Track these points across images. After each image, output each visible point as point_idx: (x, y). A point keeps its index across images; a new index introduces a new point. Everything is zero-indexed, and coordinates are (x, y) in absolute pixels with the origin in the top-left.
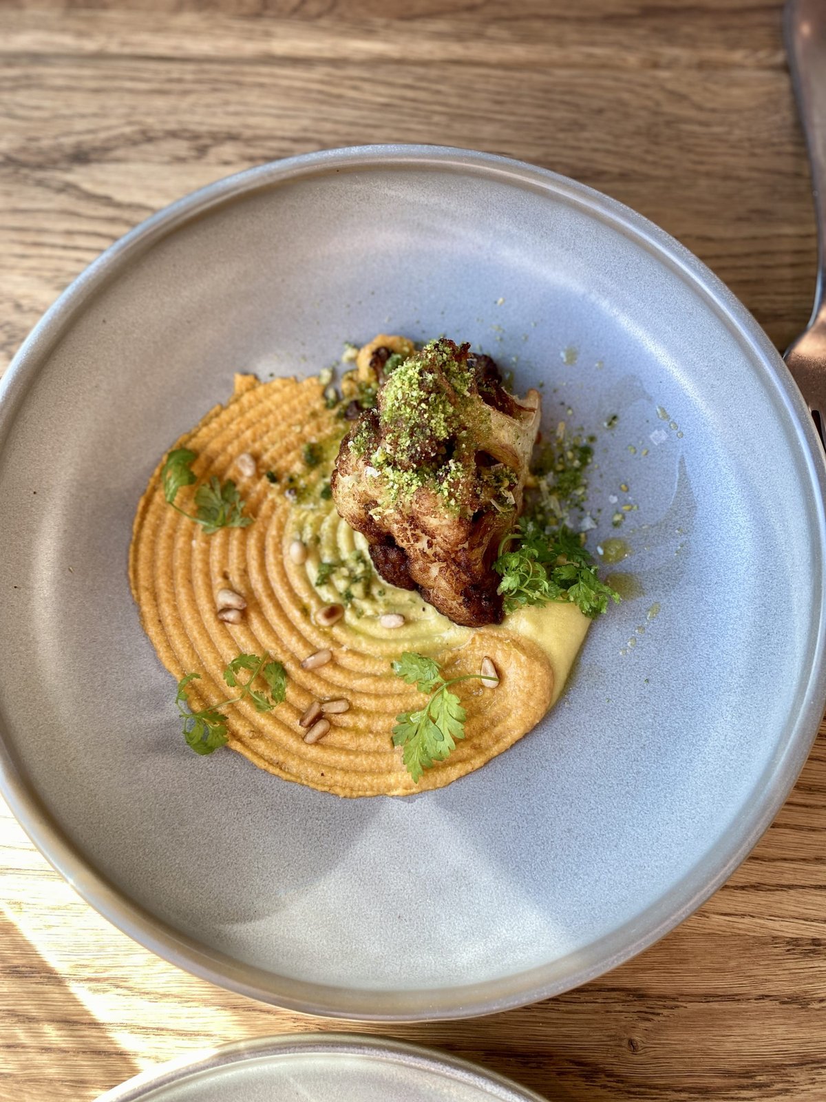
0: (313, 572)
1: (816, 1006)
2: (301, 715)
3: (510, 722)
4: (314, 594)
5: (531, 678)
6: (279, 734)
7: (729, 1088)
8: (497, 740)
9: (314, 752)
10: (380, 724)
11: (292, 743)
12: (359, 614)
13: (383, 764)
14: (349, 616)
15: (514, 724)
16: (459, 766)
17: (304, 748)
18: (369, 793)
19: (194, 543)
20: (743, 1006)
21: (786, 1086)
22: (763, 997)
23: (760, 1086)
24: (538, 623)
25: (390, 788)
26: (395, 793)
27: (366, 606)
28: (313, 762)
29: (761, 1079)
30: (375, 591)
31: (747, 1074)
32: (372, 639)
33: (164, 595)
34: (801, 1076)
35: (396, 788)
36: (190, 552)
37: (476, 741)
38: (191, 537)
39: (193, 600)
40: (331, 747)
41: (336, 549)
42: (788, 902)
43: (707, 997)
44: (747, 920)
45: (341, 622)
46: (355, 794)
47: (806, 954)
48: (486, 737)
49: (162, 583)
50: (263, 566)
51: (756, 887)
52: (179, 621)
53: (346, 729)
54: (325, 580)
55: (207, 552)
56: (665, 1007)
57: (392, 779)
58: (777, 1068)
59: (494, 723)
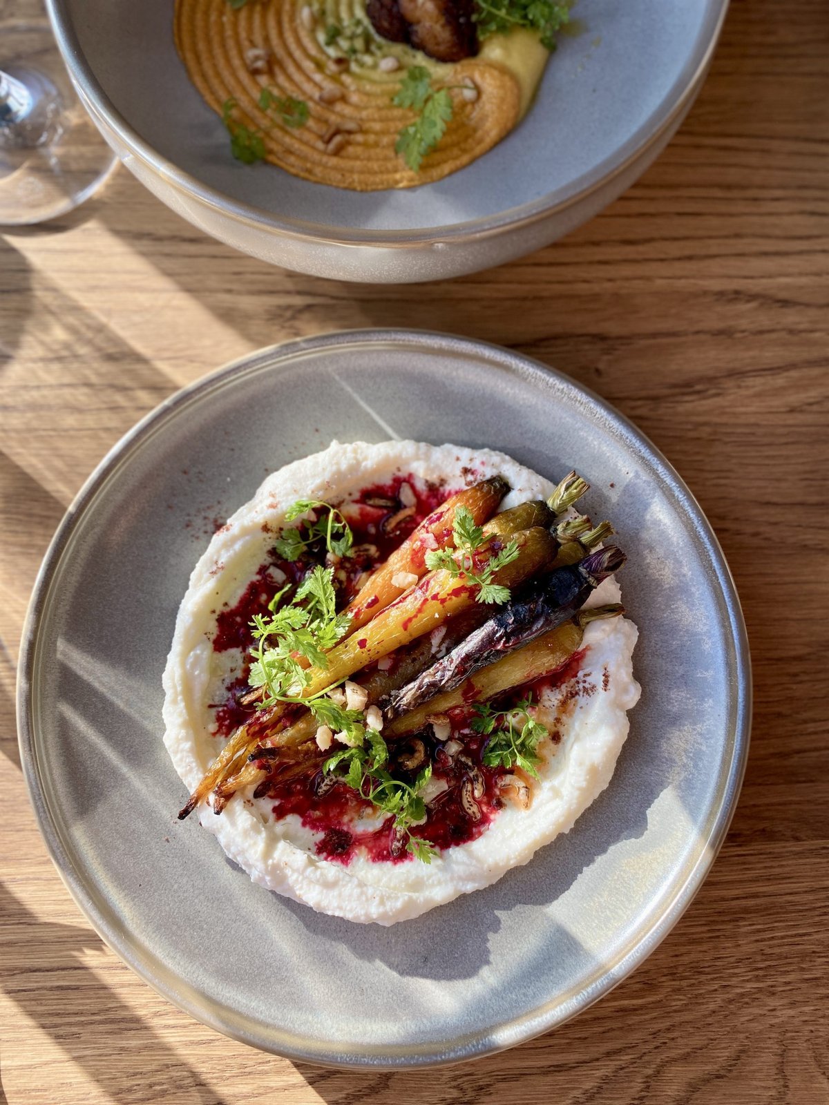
0: (322, 37)
1: (739, 335)
2: (321, 137)
3: (488, 124)
4: (323, 52)
5: (502, 87)
6: (305, 150)
7: (673, 395)
8: (480, 141)
9: (334, 161)
10: (385, 140)
11: (316, 157)
12: (362, 65)
13: (390, 165)
14: (354, 67)
15: (491, 129)
16: (450, 162)
17: (325, 159)
18: (380, 187)
19: (225, 19)
20: (683, 339)
21: (719, 391)
22: (697, 332)
23: (698, 392)
24: (506, 49)
25: (397, 182)
26: (401, 185)
27: (368, 60)
28: (335, 168)
29: (698, 387)
30: (373, 48)
31: (688, 384)
32: (373, 82)
33: (204, 56)
34: (729, 383)
35: (401, 181)
36: (222, 25)
37: (463, 146)
38: (221, 13)
39: (228, 60)
40: (349, 158)
41: (339, 19)
42: (714, 266)
43: (654, 335)
44: (683, 281)
45: (347, 71)
46: (369, 188)
47: (731, 301)
48: (470, 141)
49: (202, 46)
50: (281, 34)
51: (690, 258)
52: (218, 74)
53: (359, 144)
54: (332, 41)
55: (235, 25)
56: (622, 344)
57: (398, 176)
58: (711, 380)
59: (475, 130)
